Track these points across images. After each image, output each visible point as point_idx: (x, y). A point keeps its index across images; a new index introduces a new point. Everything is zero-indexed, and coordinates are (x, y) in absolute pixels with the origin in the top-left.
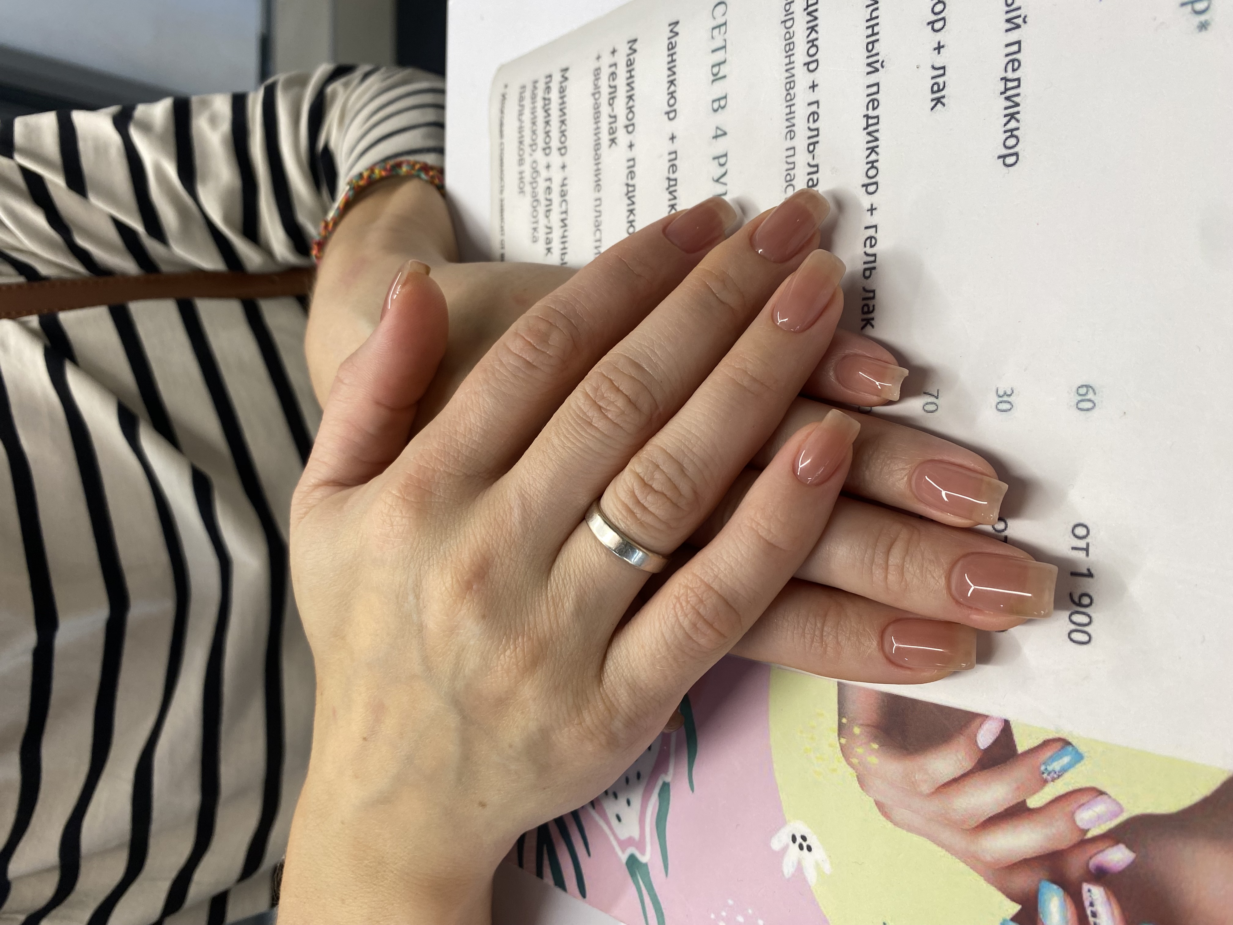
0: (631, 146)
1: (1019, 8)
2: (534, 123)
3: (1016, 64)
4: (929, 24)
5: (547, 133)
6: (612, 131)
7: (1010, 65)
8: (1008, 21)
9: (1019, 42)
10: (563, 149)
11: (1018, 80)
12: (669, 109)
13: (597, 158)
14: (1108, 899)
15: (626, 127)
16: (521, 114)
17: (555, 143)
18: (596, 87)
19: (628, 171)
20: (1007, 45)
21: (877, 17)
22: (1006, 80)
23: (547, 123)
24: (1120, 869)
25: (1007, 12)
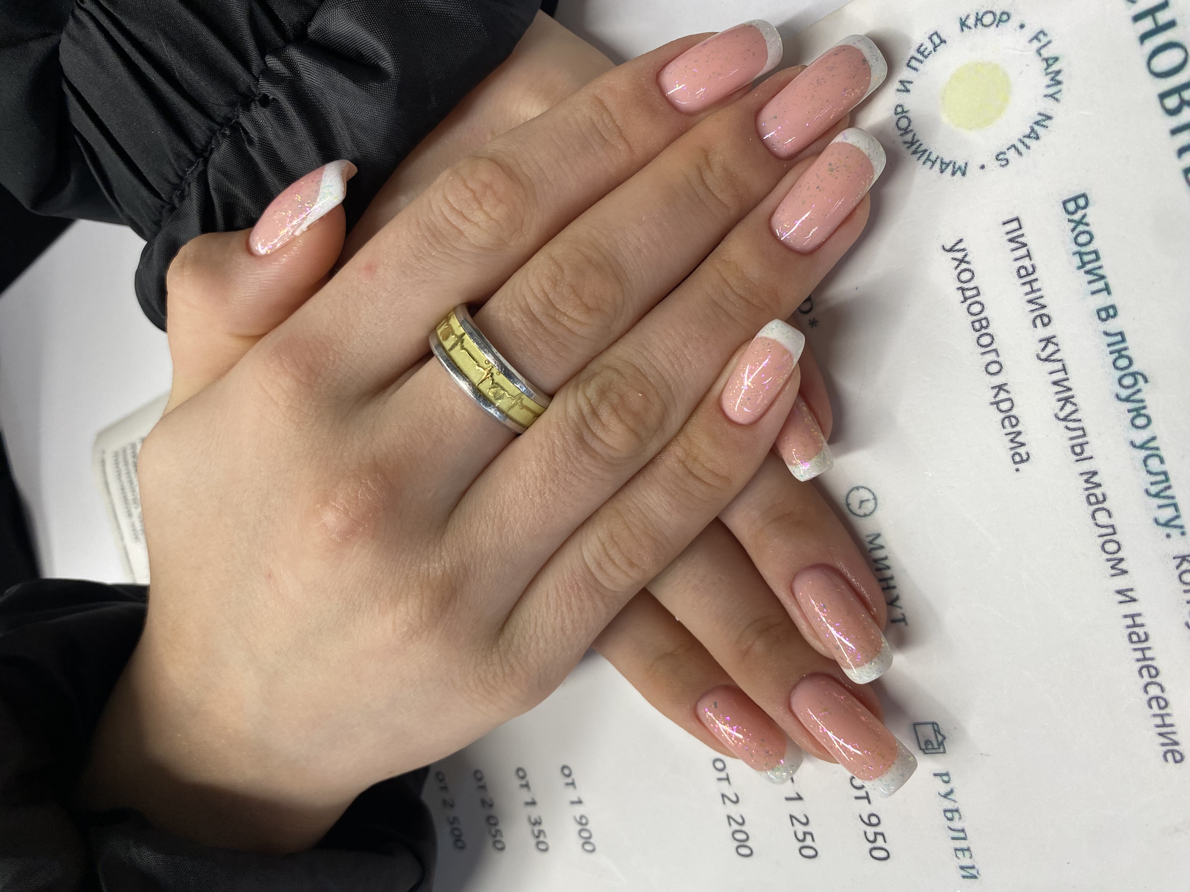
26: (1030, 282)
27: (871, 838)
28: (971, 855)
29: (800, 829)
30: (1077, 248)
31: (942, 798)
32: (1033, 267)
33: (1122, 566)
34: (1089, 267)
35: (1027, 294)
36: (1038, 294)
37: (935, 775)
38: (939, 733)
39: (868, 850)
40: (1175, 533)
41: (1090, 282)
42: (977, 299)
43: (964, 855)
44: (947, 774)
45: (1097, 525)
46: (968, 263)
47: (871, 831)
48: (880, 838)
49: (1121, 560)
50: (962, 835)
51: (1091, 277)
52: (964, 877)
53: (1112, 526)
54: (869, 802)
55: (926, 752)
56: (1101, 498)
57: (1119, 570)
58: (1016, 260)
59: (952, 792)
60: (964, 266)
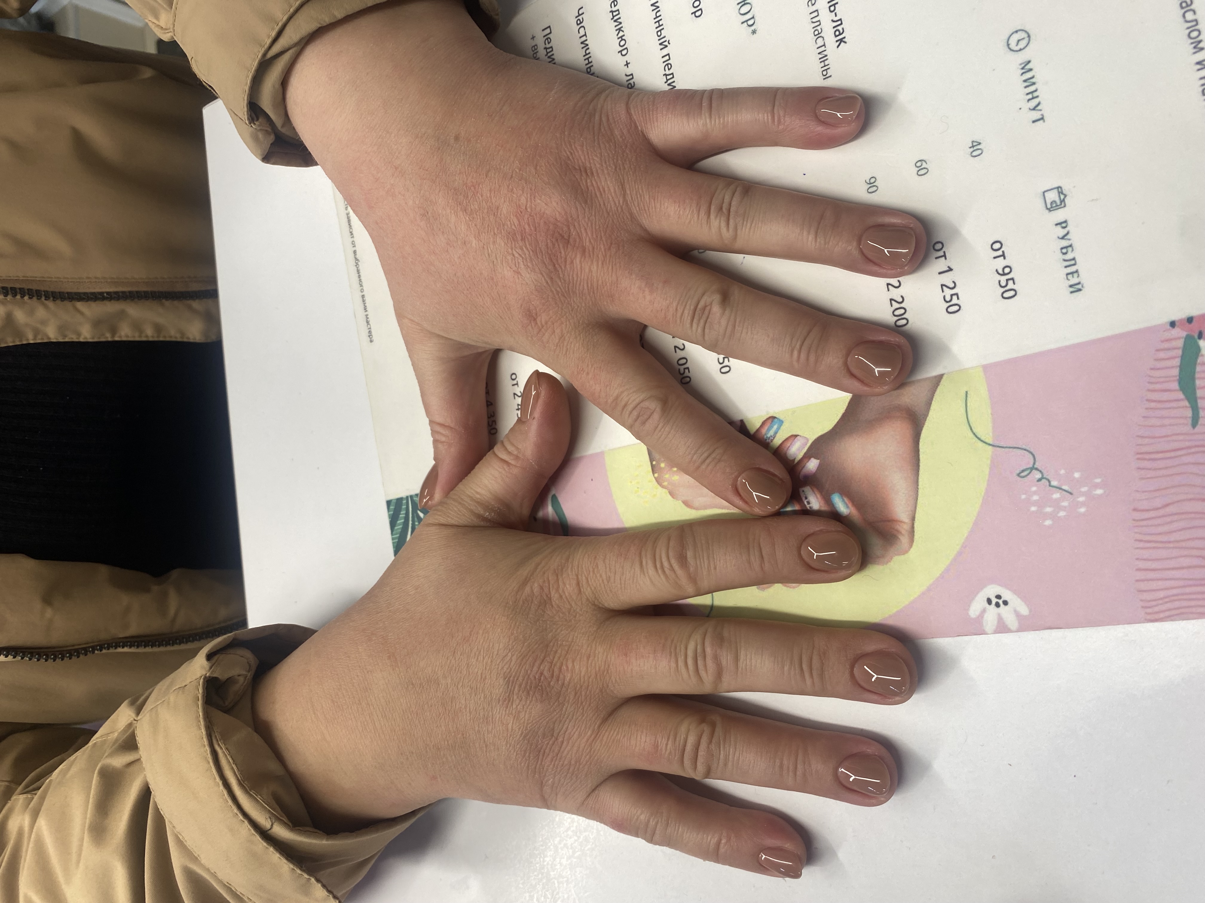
1: (665, 37)
3: (669, 66)
4: (619, 52)
7: (667, 67)
8: (660, 44)
9: (668, 55)
11: (672, 74)
14: (813, 491)
20: (663, 57)
21: (589, 53)
22: (666, 75)
24: (814, 471)
25: (659, 40)
27: (1003, 284)
28: (1079, 275)
29: (949, 293)
31: (1061, 240)
33: (1201, 45)
37: (1057, 225)
38: (1062, 193)
39: (1000, 294)
43: (1073, 277)
44: (1065, 222)
45: (1187, 22)
47: (1003, 279)
48: (1011, 282)
49: (1200, 42)
50: (1073, 262)
52: (1072, 292)
53: (1196, 20)
54: (1005, 258)
55: (1051, 209)
57: (1199, 48)
59: (1068, 233)
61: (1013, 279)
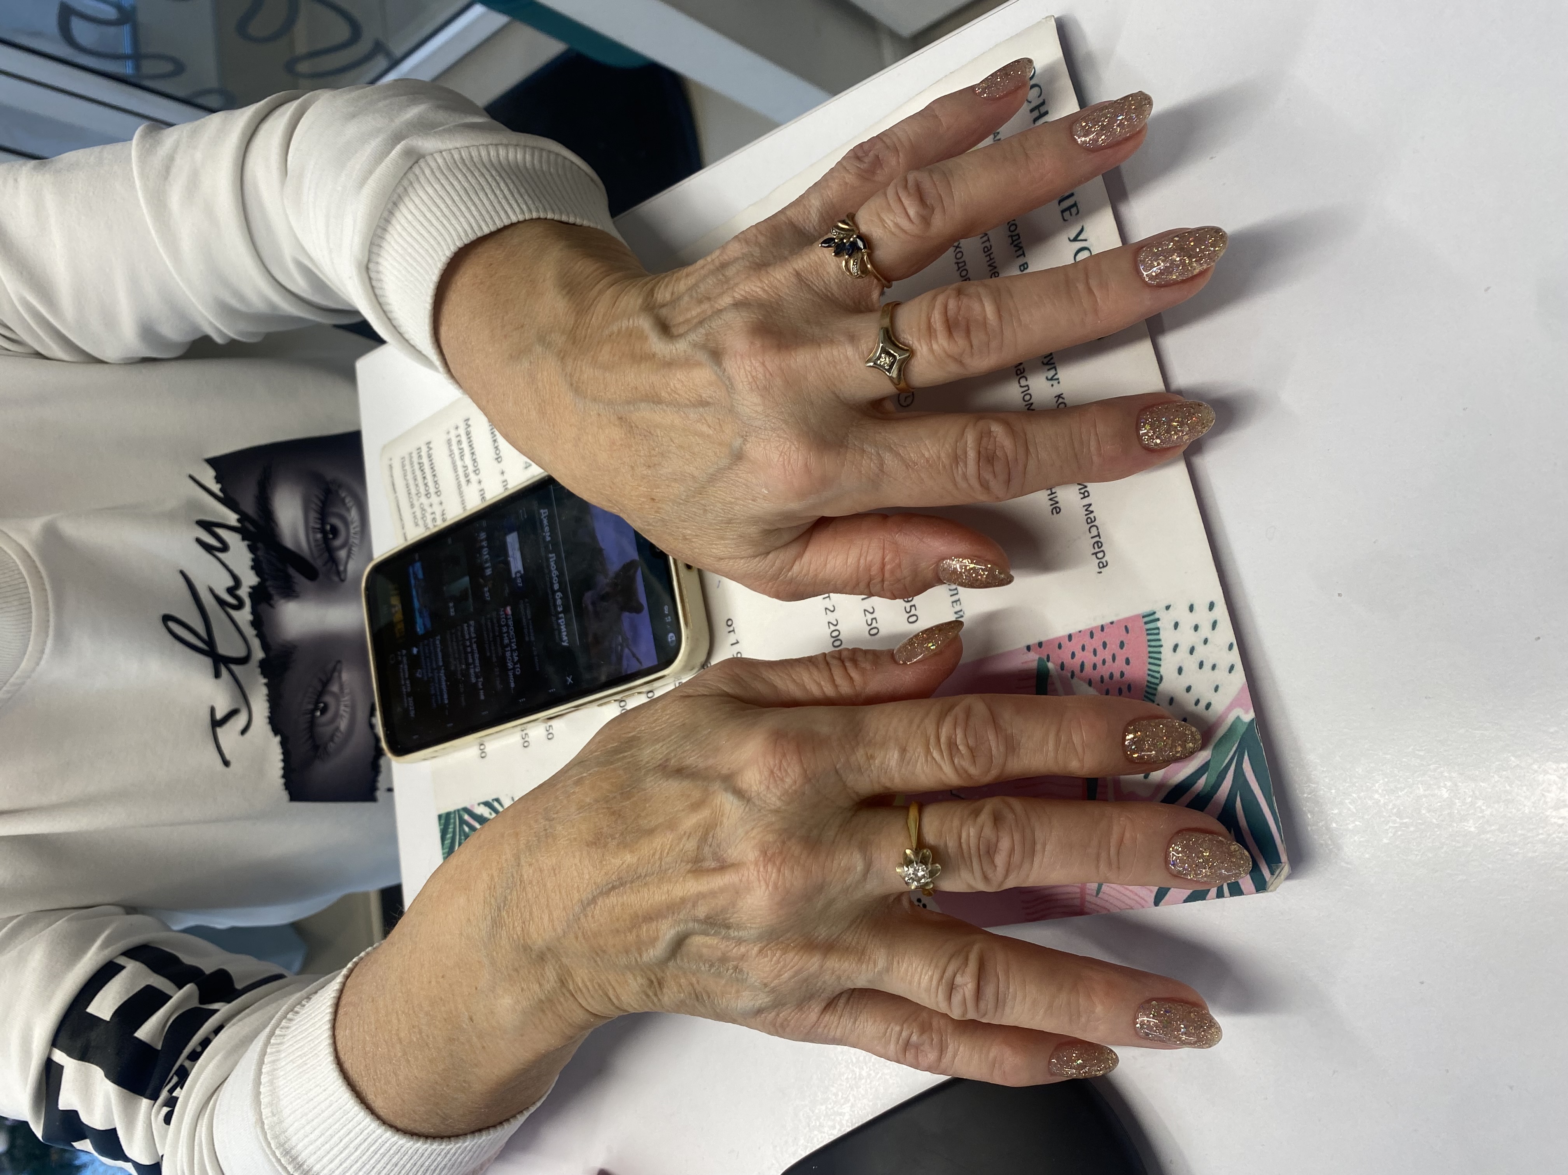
0: (480, 482)
2: (415, 480)
5: (426, 485)
6: (466, 476)
10: (437, 492)
12: (496, 457)
13: (461, 494)
15: (475, 471)
16: (405, 475)
17: (432, 490)
18: (451, 451)
19: (481, 497)
23: (424, 478)
26: (989, 255)
28: (961, 603)
29: (869, 617)
30: (1010, 234)
32: (991, 246)
34: (1016, 243)
35: (988, 261)
36: (993, 261)
39: (907, 619)
40: (1055, 383)
41: (1016, 251)
42: (965, 267)
43: (957, 605)
45: (1021, 386)
46: (960, 248)
47: (908, 606)
48: (914, 609)
49: (1032, 403)
50: (956, 592)
51: (1017, 248)
53: (1028, 386)
56: (1022, 371)
58: (983, 243)
60: (958, 250)
61: (914, 606)
